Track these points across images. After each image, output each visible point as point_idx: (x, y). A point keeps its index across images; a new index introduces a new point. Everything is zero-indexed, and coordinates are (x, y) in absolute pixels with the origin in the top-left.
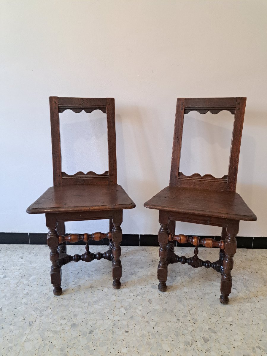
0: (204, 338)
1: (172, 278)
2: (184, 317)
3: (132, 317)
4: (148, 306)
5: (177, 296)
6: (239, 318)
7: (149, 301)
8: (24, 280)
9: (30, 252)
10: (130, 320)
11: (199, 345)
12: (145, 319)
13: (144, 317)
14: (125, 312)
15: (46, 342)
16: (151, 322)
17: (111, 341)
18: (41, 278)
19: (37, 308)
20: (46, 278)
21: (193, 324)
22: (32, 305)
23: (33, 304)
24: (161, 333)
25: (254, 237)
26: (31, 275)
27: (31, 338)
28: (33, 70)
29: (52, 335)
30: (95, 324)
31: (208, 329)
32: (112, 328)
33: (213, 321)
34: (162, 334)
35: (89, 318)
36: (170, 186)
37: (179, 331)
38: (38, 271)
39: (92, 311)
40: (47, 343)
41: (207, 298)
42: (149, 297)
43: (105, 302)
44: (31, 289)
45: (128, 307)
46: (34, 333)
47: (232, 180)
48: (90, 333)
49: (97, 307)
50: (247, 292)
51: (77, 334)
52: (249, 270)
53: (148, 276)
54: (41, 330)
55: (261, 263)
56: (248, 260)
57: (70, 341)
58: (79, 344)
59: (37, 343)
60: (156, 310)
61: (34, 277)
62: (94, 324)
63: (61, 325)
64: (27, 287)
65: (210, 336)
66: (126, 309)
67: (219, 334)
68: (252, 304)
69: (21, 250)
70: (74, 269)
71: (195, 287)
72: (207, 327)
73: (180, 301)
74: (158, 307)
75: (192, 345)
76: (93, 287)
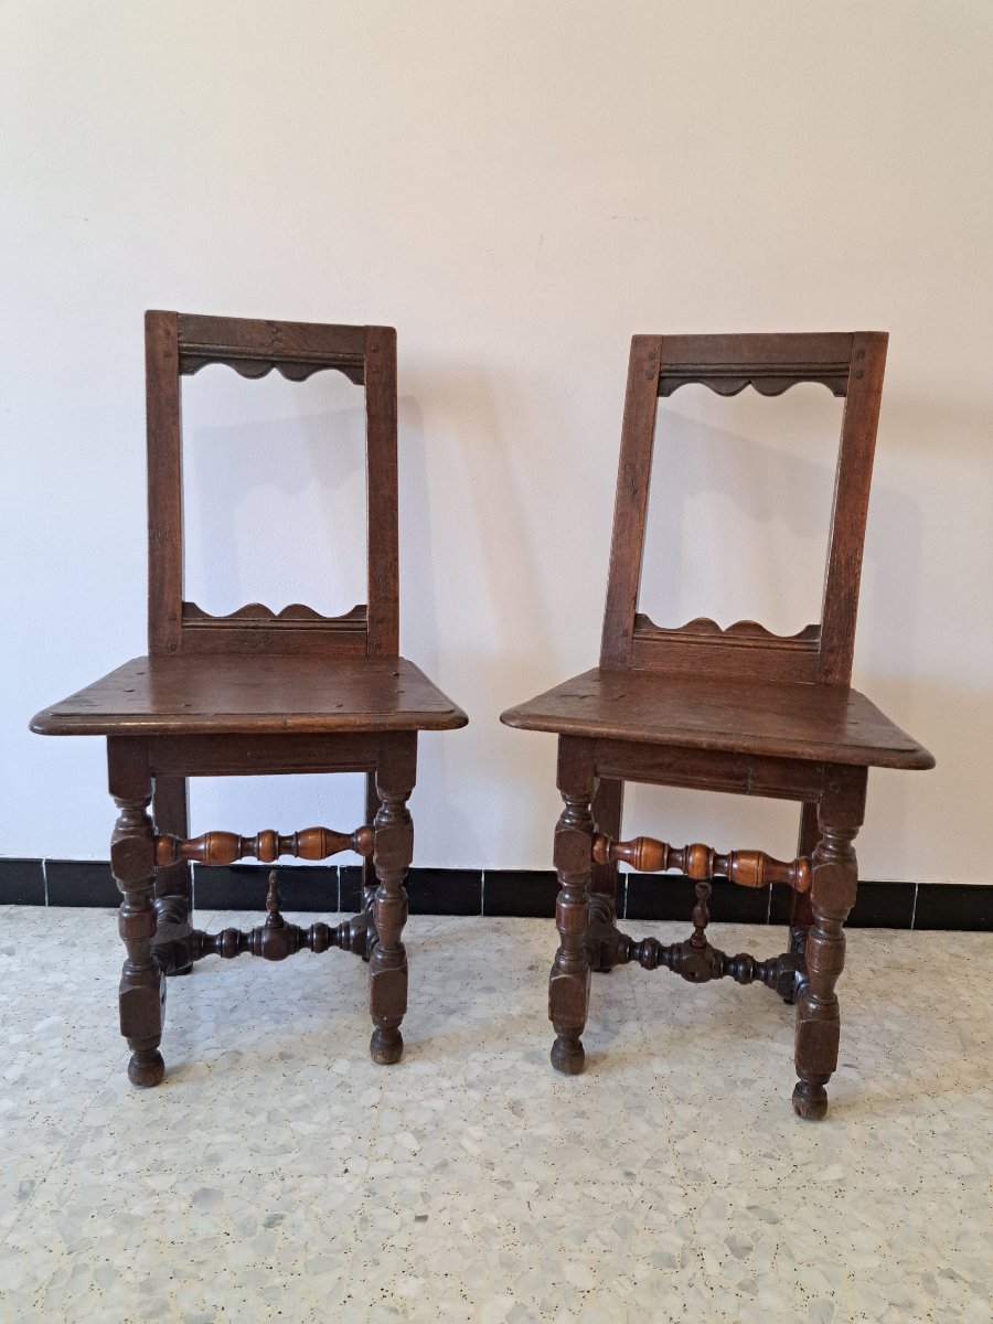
0: (730, 1242)
1: (605, 1028)
2: (654, 1163)
3: (444, 1165)
4: (509, 1125)
5: (626, 1089)
6: (870, 1169)
7: (516, 1108)
8: (12, 1029)
9: (43, 931)
10: (435, 1175)
11: (712, 1267)
12: (496, 1174)
13: (491, 1165)
14: (416, 1148)
15: (84, 1258)
16: (518, 1185)
17: (356, 1254)
18: (81, 1023)
19: (55, 1134)
20: (103, 1024)
21: (690, 1191)
22: (38, 1123)
23: (40, 1119)
24: (560, 1224)
25: (920, 885)
26: (41, 1014)
27: (21, 1245)
28: (87, 220)
29: (109, 1232)
30: (293, 1189)
31: (749, 1208)
32: (358, 1206)
33: (768, 1178)
34: (564, 1226)
35: (270, 1169)
36: (601, 667)
37: (630, 1216)
38: (71, 998)
39: (281, 1143)
40: (88, 1262)
41: (743, 1099)
42: (513, 1094)
43: (337, 1109)
44: (37, 1061)
45: (431, 1128)
46: (34, 1224)
47: (835, 641)
48: (270, 1224)
49: (304, 1128)
50: (896, 1076)
51: (216, 1226)
52: (904, 1003)
53: (513, 1018)
54: (65, 1211)
55: (950, 980)
56: (899, 967)
57: (186, 1253)
58: (223, 1267)
59: (46, 1262)
60: (540, 1140)
61: (55, 1019)
62: (288, 1192)
63: (154, 1193)
64: (24, 1055)
65: (756, 1236)
66: (420, 1135)
67: (791, 1226)
68: (920, 1121)
69: (12, 926)
70: (219, 994)
71: (695, 1060)
72: (743, 1202)
73: (637, 1107)
74: (548, 1130)
75: (683, 1267)
76: (289, 1057)
